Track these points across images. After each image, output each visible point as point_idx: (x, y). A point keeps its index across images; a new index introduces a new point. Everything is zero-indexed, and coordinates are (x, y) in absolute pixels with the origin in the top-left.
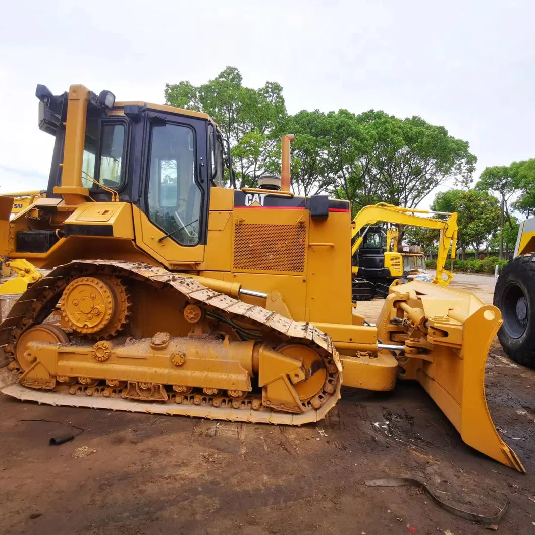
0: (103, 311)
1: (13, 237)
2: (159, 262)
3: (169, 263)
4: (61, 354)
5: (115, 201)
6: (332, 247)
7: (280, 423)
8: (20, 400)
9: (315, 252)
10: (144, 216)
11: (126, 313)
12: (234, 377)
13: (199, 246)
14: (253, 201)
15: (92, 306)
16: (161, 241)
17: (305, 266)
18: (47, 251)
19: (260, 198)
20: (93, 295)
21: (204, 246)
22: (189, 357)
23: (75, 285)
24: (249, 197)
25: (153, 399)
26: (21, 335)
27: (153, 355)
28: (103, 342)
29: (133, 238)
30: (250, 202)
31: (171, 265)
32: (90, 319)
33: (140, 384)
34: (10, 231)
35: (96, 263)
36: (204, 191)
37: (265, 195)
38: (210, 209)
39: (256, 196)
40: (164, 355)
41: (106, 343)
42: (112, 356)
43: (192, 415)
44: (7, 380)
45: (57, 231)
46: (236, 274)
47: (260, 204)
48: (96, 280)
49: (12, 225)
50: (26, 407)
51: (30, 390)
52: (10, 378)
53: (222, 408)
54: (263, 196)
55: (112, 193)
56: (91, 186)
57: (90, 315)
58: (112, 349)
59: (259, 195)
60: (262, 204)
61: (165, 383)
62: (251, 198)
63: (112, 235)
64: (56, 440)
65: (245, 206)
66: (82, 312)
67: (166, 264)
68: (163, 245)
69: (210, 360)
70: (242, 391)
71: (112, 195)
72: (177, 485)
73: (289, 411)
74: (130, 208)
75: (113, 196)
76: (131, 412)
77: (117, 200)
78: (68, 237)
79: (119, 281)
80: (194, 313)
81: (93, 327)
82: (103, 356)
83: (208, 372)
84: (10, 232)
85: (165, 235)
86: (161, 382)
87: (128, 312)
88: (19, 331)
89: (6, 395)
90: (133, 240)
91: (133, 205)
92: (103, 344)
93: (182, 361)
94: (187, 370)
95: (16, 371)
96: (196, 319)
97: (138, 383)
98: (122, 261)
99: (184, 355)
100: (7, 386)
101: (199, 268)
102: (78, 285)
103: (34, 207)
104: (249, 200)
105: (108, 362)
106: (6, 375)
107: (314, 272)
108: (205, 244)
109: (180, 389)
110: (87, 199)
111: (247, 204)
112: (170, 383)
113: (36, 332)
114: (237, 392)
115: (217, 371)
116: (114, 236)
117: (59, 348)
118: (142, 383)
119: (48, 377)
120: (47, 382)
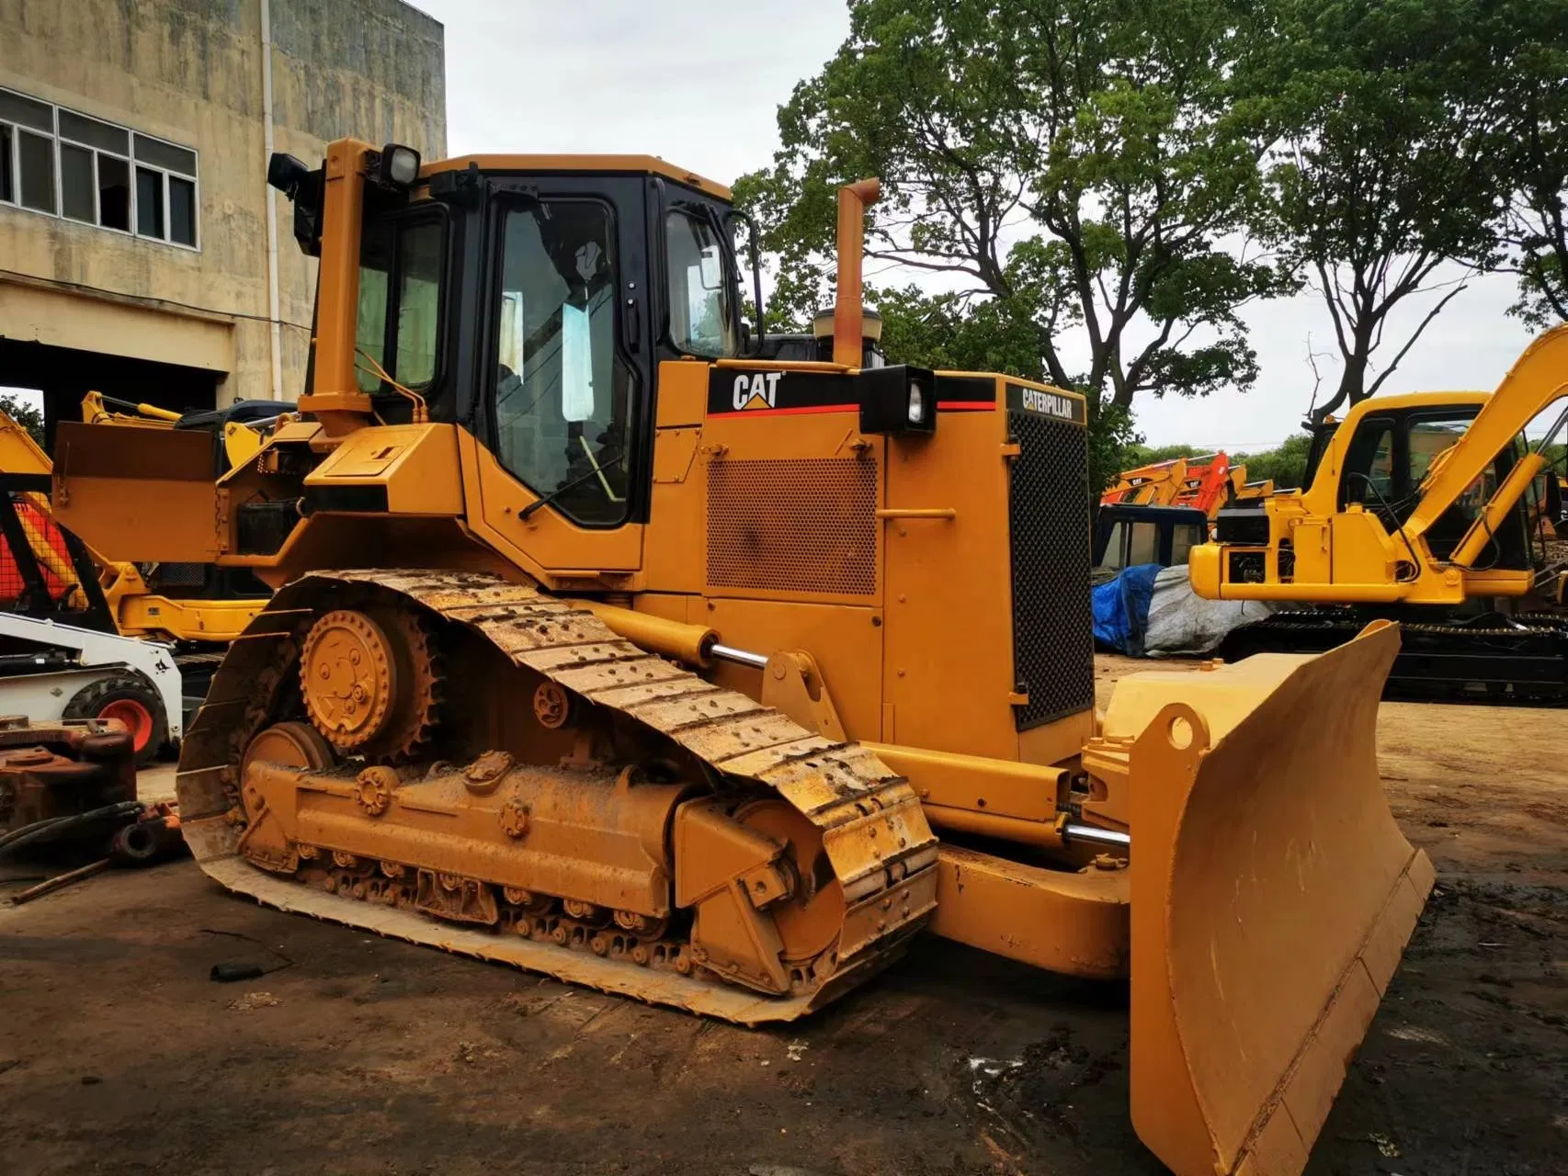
0: (371, 693)
1: (224, 518)
2: (524, 572)
3: (547, 575)
4: (304, 792)
5: (419, 422)
6: (950, 518)
7: (709, 1011)
8: (229, 891)
9: (903, 535)
10: (485, 452)
11: (430, 701)
12: (626, 875)
13: (628, 525)
14: (752, 394)
15: (352, 681)
16: (525, 515)
17: (878, 578)
18: (278, 549)
19: (767, 384)
20: (354, 654)
21: (640, 526)
22: (538, 817)
23: (324, 629)
24: (742, 383)
25: (467, 917)
26: (248, 743)
27: (465, 806)
28: (373, 769)
29: (461, 512)
30: (745, 397)
31: (552, 577)
32: (351, 711)
33: (441, 876)
34: (219, 505)
35: (346, 578)
36: (640, 376)
37: (778, 376)
38: (658, 424)
39: (758, 378)
40: (489, 807)
41: (381, 772)
42: (394, 802)
43: (526, 964)
44: (220, 845)
45: (298, 503)
46: (712, 601)
47: (767, 401)
48: (359, 618)
49: (224, 492)
50: (233, 906)
51: (258, 874)
52: (227, 843)
53: (612, 959)
54: (773, 378)
55: (413, 402)
56: (377, 387)
57: (350, 703)
58: (396, 787)
59: (765, 377)
60: (772, 402)
61: (487, 878)
62: (746, 386)
63: (386, 509)
64: (221, 971)
65: (732, 409)
66: (335, 693)
67: (541, 576)
68: (533, 529)
69: (580, 826)
70: (642, 916)
71: (413, 406)
72: (357, 1086)
73: (753, 987)
74: (452, 434)
75: (416, 409)
76: (411, 942)
77: (424, 417)
78: (312, 517)
79: (415, 619)
80: (550, 704)
81: (355, 732)
82: (374, 804)
83: (575, 858)
84: (219, 509)
85: (535, 499)
86: (480, 875)
87: (434, 697)
88: (244, 737)
89: (210, 877)
90: (459, 517)
91: (460, 428)
92: (374, 773)
93: (521, 825)
94: (534, 849)
95: (240, 827)
96: (558, 717)
97: (438, 874)
98: (406, 572)
99: (527, 811)
100: (218, 857)
101: (628, 587)
102: (328, 631)
103: (271, 447)
104: (743, 392)
105: (386, 818)
106: (220, 834)
107: (902, 596)
108: (644, 518)
109: (517, 896)
110: (369, 420)
111: (737, 405)
112: (498, 880)
113: (273, 739)
114: (631, 916)
115: (591, 857)
116: (391, 509)
117: (299, 779)
118: (445, 874)
119: (282, 846)
120: (284, 857)
